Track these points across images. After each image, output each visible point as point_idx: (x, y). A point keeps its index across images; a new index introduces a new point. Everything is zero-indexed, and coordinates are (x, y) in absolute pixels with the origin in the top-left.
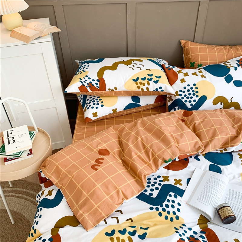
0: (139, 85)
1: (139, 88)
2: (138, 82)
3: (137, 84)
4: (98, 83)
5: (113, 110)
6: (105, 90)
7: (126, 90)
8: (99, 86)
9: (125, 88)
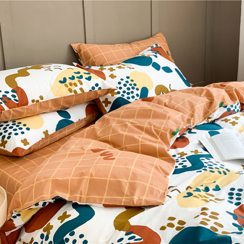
0: (69, 87)
1: (70, 90)
2: (67, 83)
3: (66, 86)
4: (15, 94)
5: (44, 133)
6: (27, 104)
7: (55, 97)
8: (17, 98)
9: (54, 94)
